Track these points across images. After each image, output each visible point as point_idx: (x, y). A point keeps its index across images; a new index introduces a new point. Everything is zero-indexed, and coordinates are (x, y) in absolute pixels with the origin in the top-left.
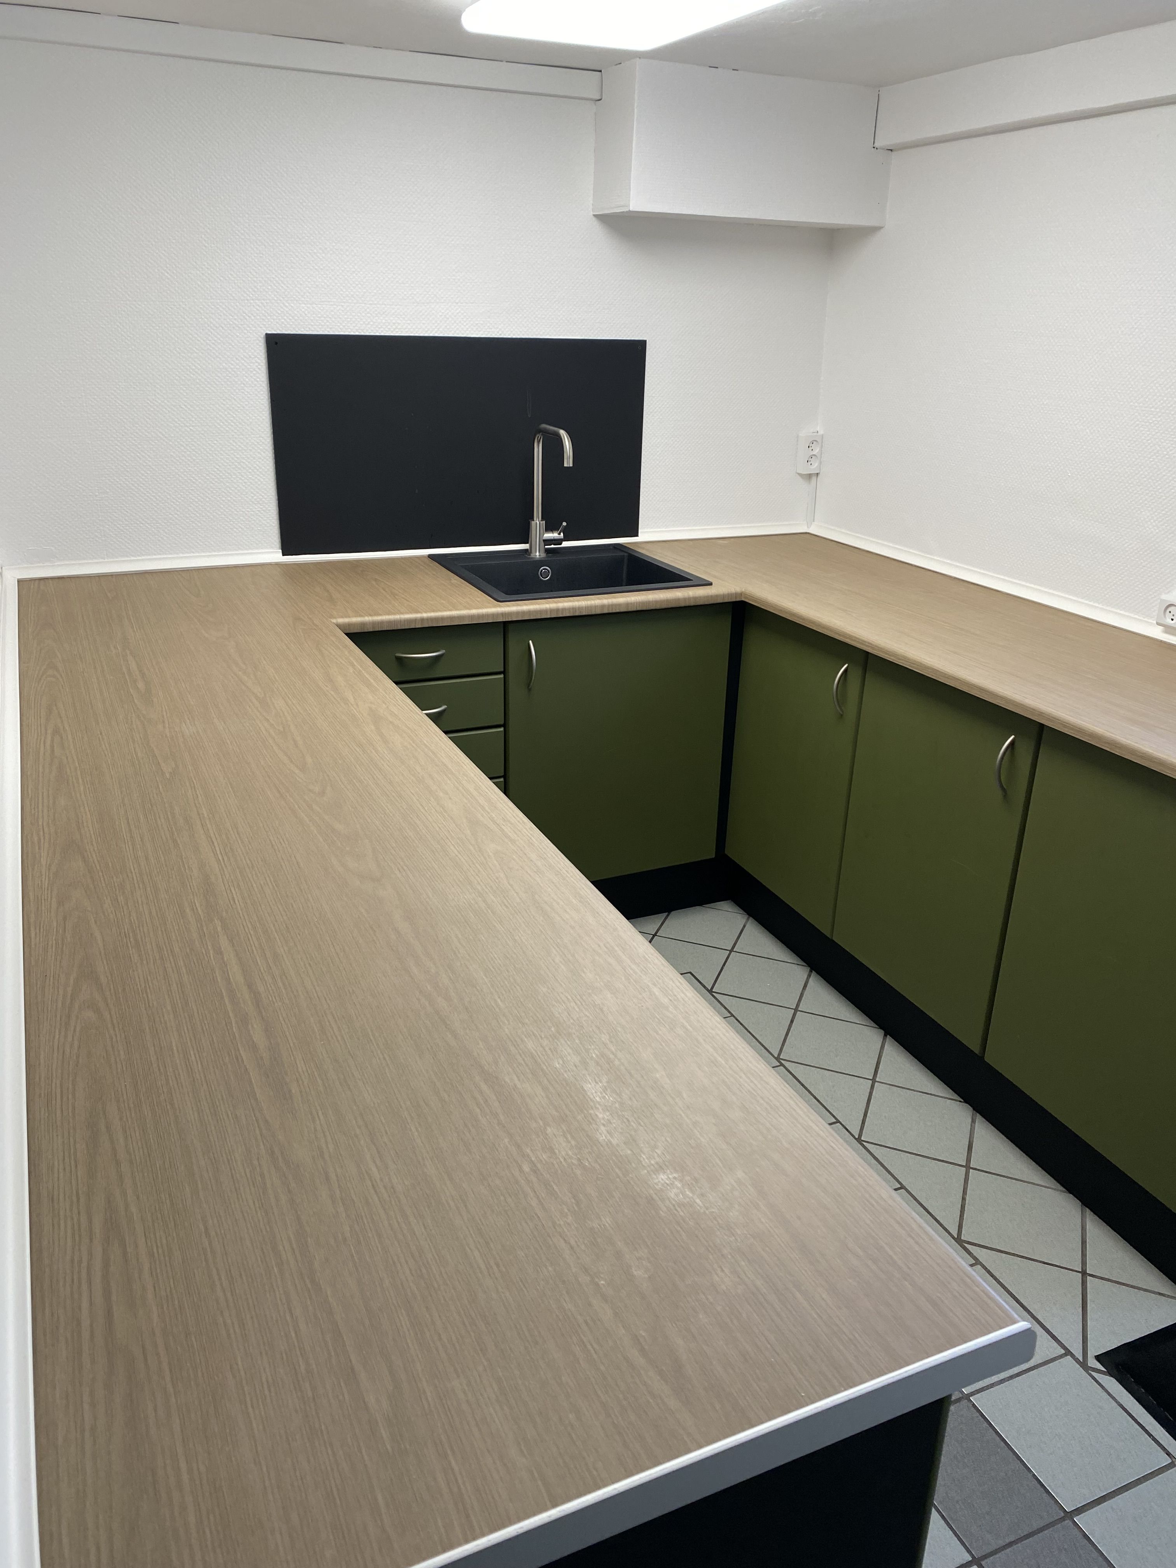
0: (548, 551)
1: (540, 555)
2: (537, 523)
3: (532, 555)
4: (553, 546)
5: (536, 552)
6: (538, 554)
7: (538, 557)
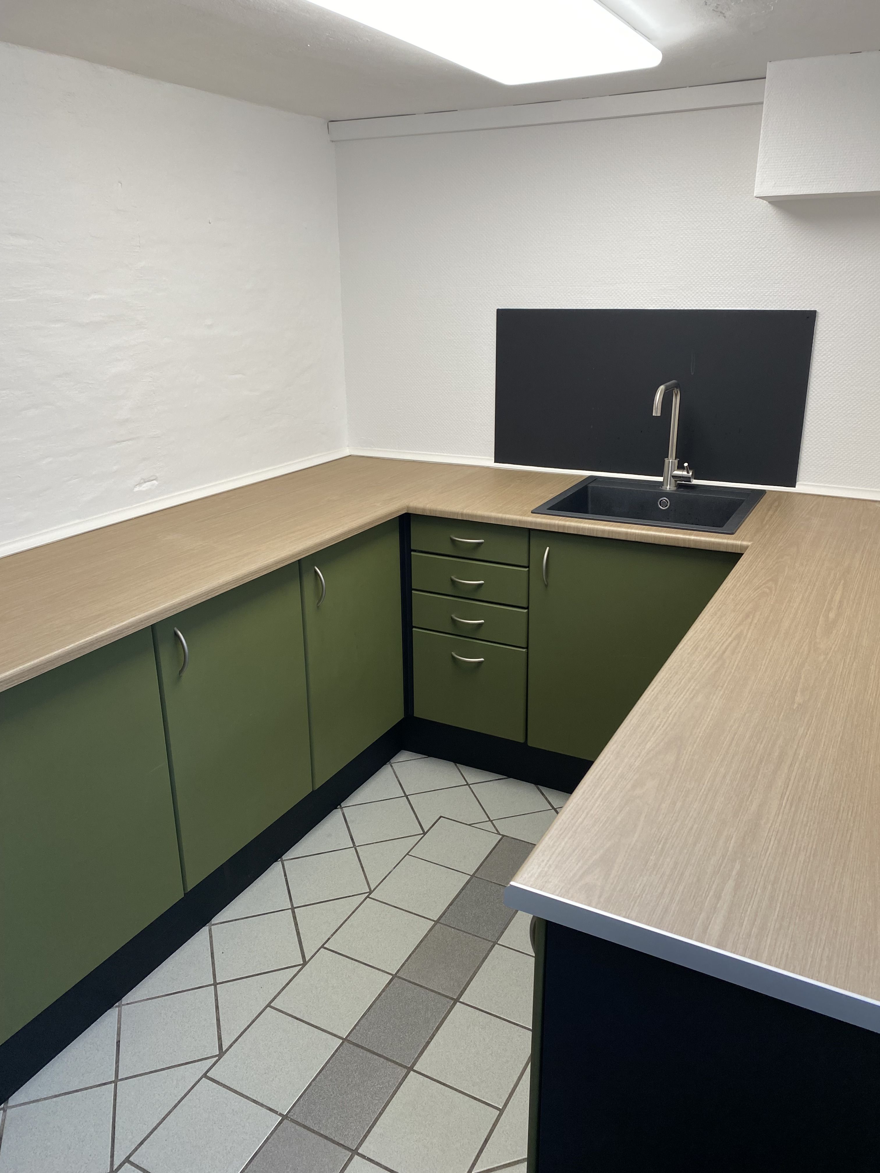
0: (679, 486)
1: (670, 488)
2: (671, 461)
3: (664, 488)
4: (683, 482)
5: (667, 486)
6: (668, 487)
7: (668, 489)
